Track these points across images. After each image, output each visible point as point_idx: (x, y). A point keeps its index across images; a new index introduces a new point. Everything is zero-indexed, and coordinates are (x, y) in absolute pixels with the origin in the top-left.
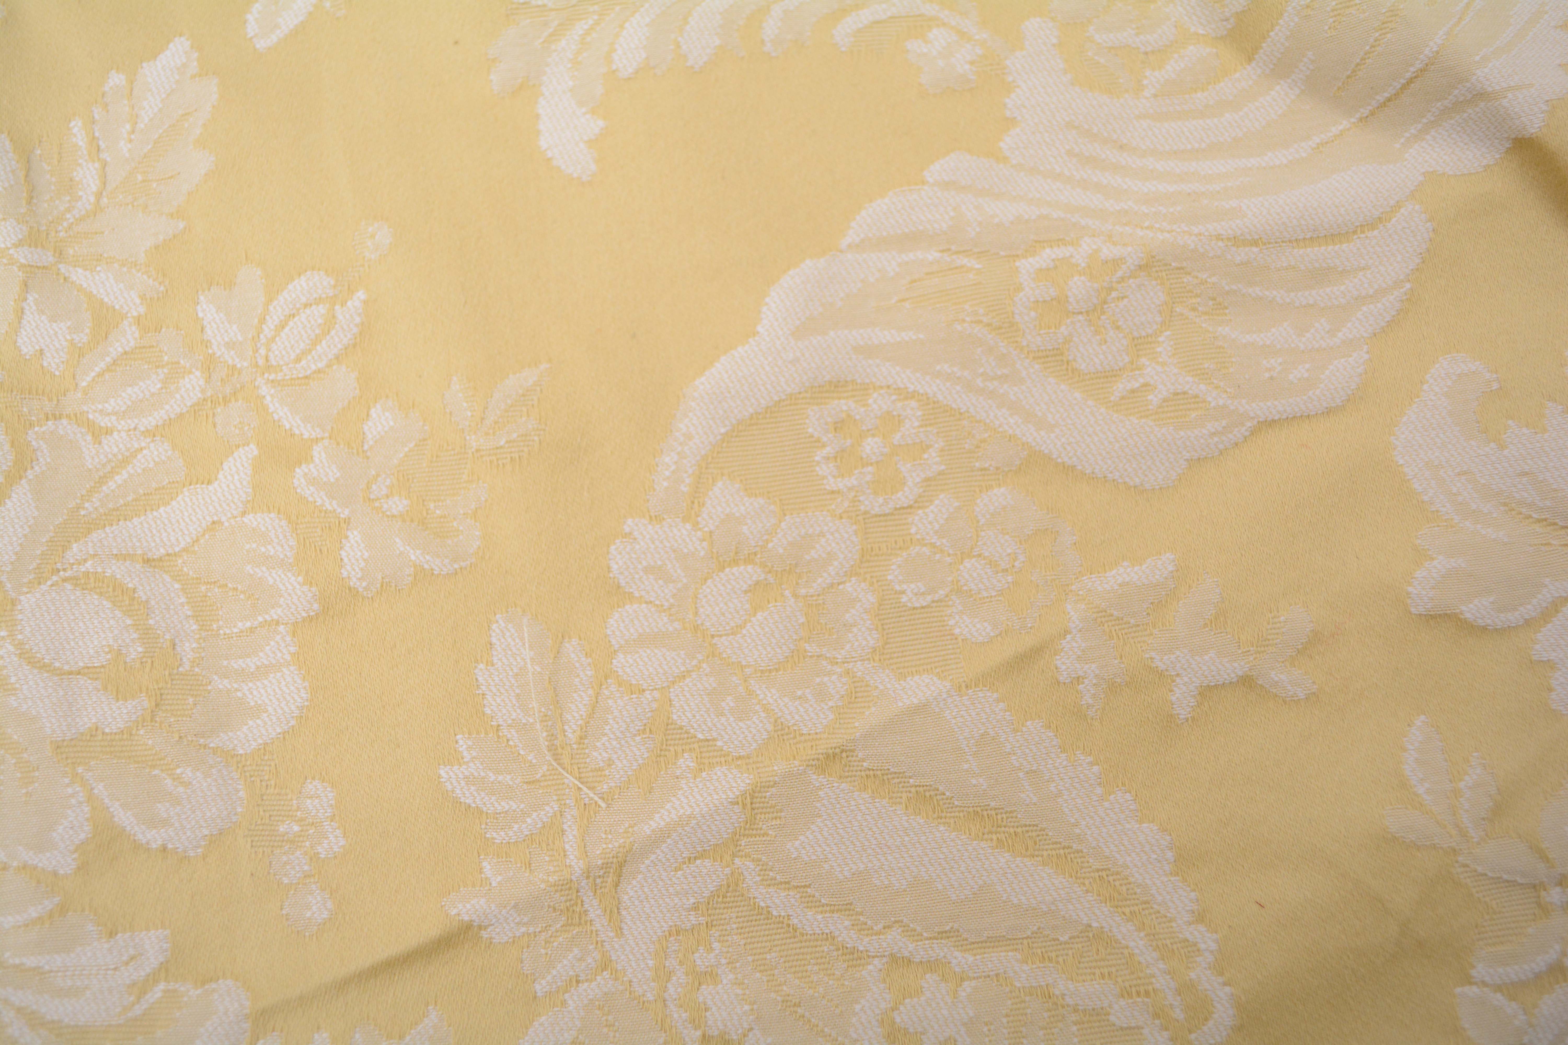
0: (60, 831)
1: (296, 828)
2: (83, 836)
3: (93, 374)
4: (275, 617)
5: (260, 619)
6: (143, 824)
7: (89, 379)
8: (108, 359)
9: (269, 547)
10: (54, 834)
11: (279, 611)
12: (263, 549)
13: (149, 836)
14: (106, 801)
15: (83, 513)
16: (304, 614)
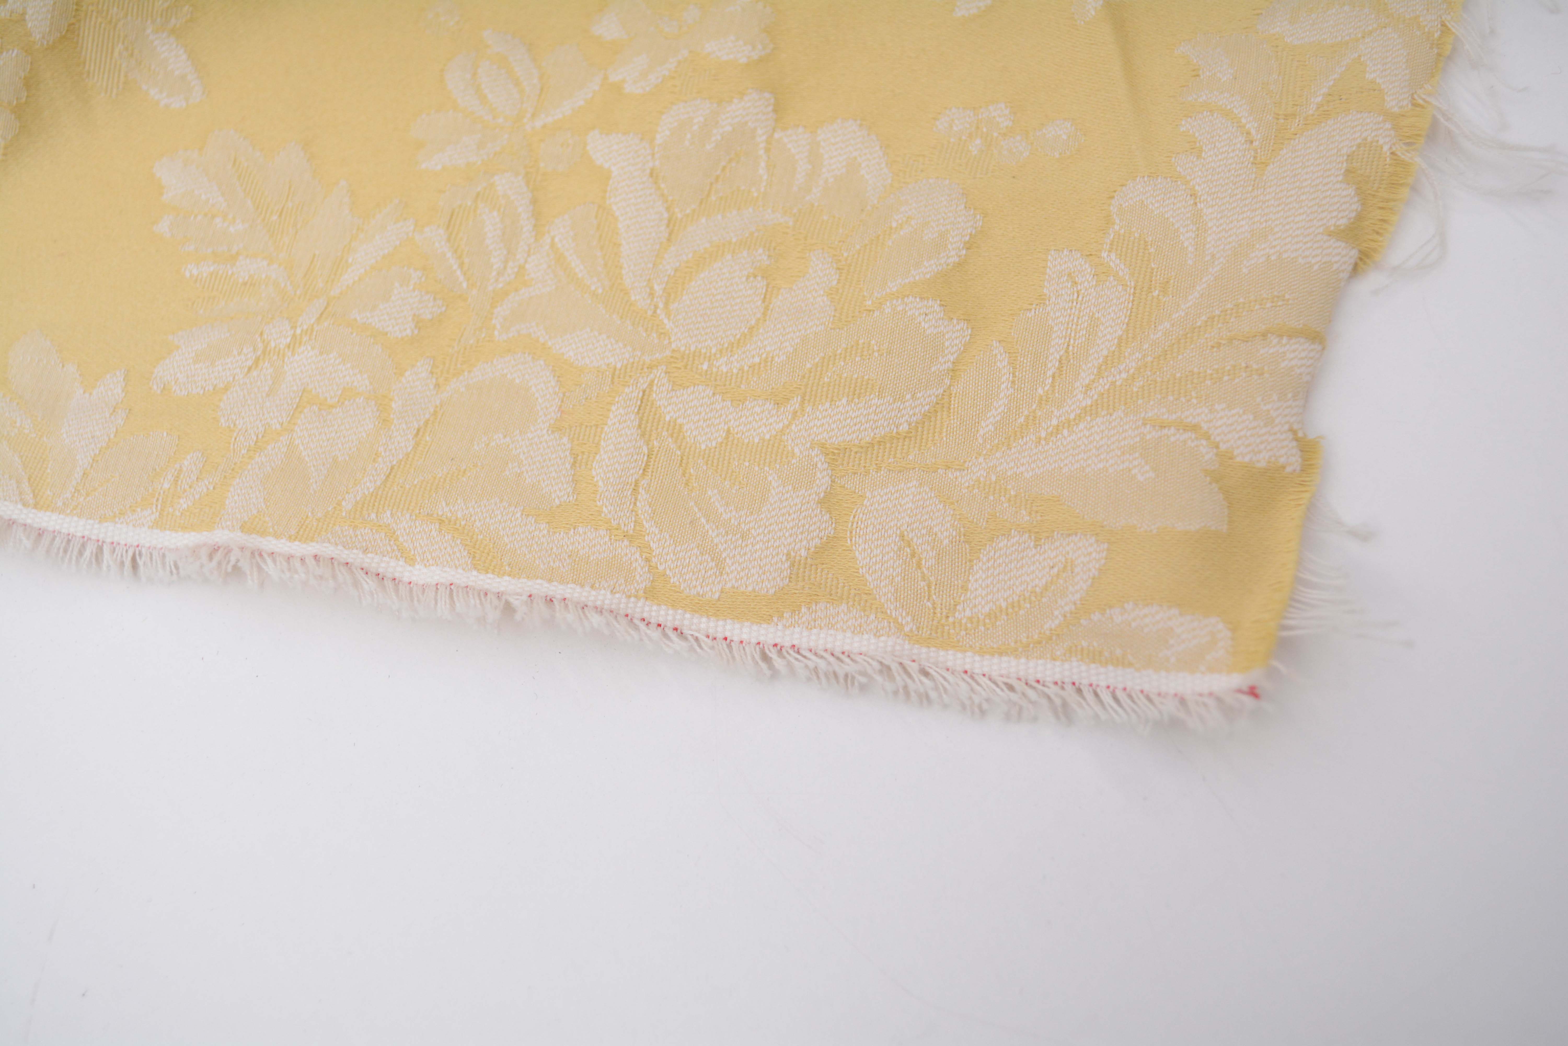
0: (926, 326)
1: (978, 141)
2: (937, 308)
3: (459, 272)
4: (764, 138)
5: (761, 152)
6: (939, 254)
7: (461, 278)
8: (449, 255)
9: (695, 121)
10: (928, 332)
11: (759, 132)
12: (696, 127)
13: (953, 253)
14: (907, 281)
15: (600, 291)
16: (770, 108)
